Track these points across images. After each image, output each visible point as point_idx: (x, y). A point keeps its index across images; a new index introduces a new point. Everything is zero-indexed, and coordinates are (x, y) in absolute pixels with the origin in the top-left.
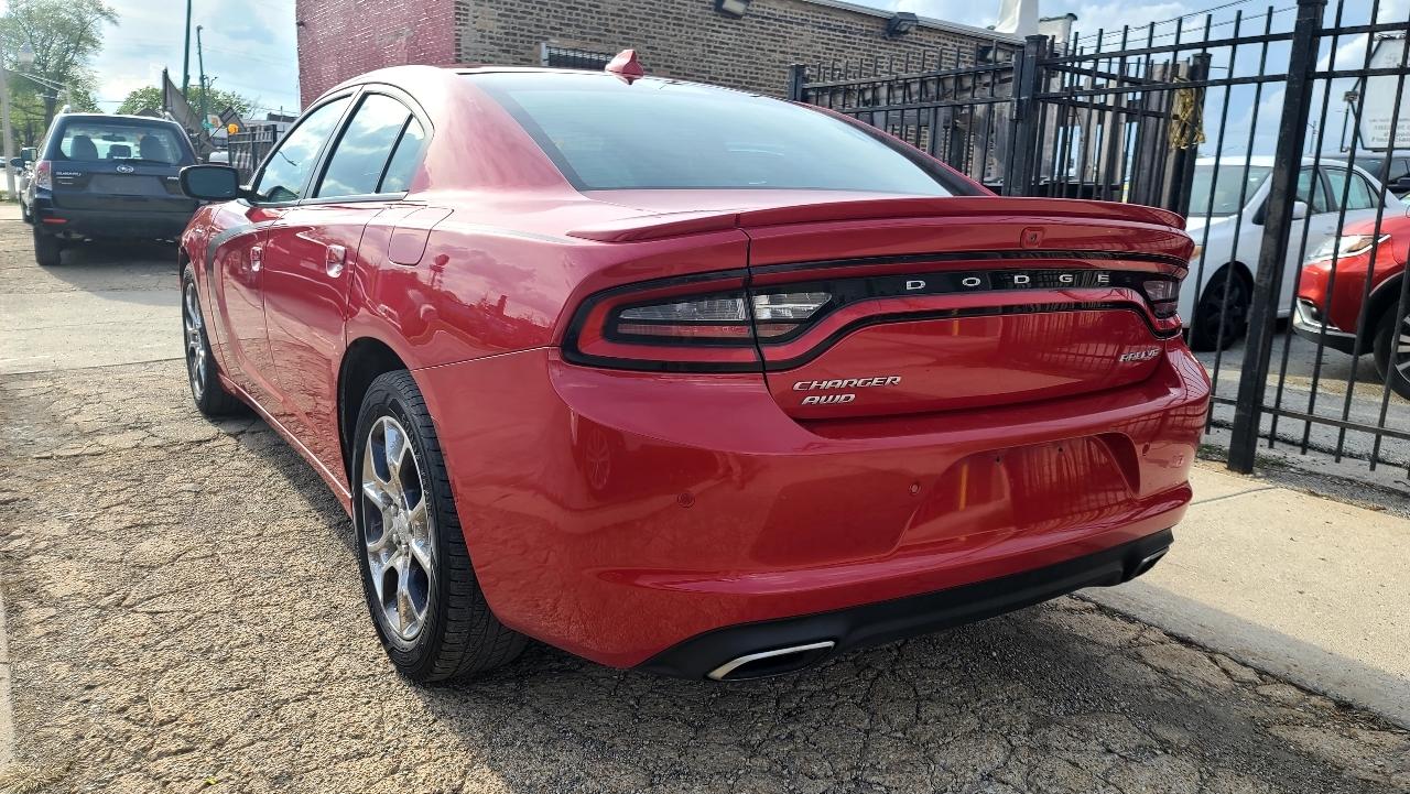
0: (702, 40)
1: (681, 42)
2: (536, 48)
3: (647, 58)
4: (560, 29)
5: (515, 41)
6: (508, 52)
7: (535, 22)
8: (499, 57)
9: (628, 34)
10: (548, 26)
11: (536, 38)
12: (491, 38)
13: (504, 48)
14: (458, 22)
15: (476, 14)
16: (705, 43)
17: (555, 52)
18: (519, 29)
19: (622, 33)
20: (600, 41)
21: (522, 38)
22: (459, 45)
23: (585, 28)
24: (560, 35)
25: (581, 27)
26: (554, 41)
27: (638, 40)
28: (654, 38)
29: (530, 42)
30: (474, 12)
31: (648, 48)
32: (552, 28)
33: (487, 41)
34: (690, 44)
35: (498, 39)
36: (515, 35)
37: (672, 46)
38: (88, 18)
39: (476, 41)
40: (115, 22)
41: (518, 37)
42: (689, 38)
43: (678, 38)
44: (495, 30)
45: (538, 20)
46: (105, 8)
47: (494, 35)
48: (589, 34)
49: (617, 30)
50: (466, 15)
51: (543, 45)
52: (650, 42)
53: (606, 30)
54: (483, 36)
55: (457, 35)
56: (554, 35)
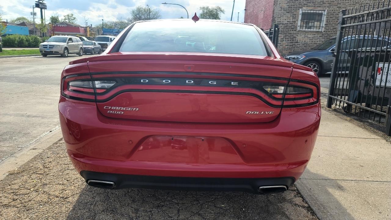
0: (359, 3)
1: (351, 4)
2: (298, 11)
3: (337, 11)
4: (307, 4)
5: (291, 9)
6: (289, 13)
7: (299, 3)
8: (286, 14)
9: (331, 3)
10: (303, 4)
11: (299, 8)
12: (284, 9)
13: (288, 12)
14: (274, 5)
15: (280, 3)
16: (360, 4)
17: (304, 11)
18: (293, 6)
19: (329, 3)
20: (320, 7)
21: (294, 8)
22: (274, 12)
23: (315, 3)
24: (307, 6)
25: (314, 3)
26: (304, 8)
27: (334, 5)
28: (341, 4)
29: (296, 9)
30: (280, 2)
31: (338, 7)
32: (304, 4)
33: (283, 10)
34: (354, 5)
35: (286, 9)
36: (292, 7)
37: (347, 6)
38: (219, 12)
39: (279, 10)
40: (224, 13)
41: (293, 8)
42: (354, 3)
43: (350, 3)
44: (285, 7)
45: (300, 2)
46: (222, 9)
47: (285, 8)
48: (317, 5)
49: (327, 3)
50: (277, 3)
51: (300, 10)
52: (339, 6)
53: (323, 3)
54: (281, 9)
55: (274, 9)
56: (305, 6)
